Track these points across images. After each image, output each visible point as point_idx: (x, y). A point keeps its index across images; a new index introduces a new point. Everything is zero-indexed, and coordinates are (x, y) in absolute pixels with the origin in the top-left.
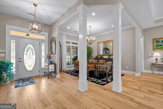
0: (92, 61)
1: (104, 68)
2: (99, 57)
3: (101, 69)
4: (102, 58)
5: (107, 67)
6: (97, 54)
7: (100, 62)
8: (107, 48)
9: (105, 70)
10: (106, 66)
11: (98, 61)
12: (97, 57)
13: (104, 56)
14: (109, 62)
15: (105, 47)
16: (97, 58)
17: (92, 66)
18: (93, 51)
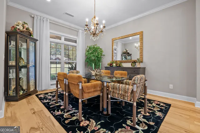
0: (98, 74)
1: (126, 92)
2: (114, 65)
3: (117, 95)
4: (119, 67)
5: (135, 90)
6: (111, 60)
7: (116, 74)
8: (128, 52)
9: (127, 100)
10: (131, 87)
11: (112, 73)
12: (111, 65)
13: (124, 62)
14: (138, 76)
15: (125, 51)
16: (110, 67)
17: (95, 86)
18: (104, 55)
